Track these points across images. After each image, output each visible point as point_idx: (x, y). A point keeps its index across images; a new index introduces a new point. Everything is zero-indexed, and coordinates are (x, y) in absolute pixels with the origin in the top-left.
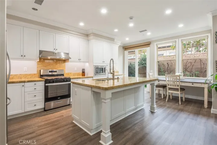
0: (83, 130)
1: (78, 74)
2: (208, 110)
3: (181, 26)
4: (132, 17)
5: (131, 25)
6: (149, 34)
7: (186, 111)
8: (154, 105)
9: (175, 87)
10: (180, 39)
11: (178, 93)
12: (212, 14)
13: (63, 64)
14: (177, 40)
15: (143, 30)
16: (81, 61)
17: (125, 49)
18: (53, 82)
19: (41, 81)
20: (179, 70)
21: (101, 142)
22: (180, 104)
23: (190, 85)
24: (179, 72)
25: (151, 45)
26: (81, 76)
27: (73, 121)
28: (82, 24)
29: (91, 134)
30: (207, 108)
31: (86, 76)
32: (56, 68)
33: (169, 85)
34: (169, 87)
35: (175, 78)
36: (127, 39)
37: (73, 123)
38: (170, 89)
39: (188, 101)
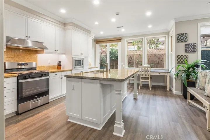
0: (86, 127)
1: (53, 67)
2: (170, 92)
3: (150, 26)
4: (119, 13)
5: (113, 20)
6: (123, 30)
7: (158, 95)
8: (136, 92)
9: (146, 77)
10: (146, 37)
11: (149, 82)
12: (175, 20)
13: (35, 56)
14: (143, 38)
15: (120, 26)
16: (58, 52)
17: (97, 42)
18: (29, 77)
19: (13, 77)
20: (145, 63)
21: (114, 133)
22: (150, 90)
23: (157, 74)
24: (145, 64)
25: (122, 40)
26: (56, 70)
27: (68, 120)
28: (63, 11)
29: (100, 129)
30: (169, 91)
31: (62, 70)
32: (26, 60)
33: (141, 75)
34: (142, 76)
35: (144, 69)
36: (102, 33)
37: (70, 122)
38: (142, 78)
39: (154, 87)
